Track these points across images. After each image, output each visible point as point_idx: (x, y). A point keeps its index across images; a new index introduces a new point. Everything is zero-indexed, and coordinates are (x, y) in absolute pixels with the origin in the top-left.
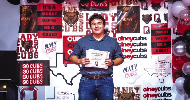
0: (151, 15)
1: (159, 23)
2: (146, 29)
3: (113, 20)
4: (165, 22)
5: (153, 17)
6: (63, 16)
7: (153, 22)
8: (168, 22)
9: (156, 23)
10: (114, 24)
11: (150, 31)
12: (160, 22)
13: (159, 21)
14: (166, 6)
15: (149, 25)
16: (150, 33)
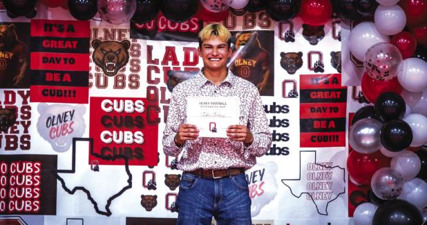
0: (300, 54)
1: (319, 73)
2: (289, 87)
4: (335, 71)
5: (305, 58)
7: (304, 70)
8: (340, 71)
9: (313, 73)
11: (298, 91)
12: (322, 71)
13: (319, 67)
14: (337, 34)
15: (296, 77)
16: (299, 97)
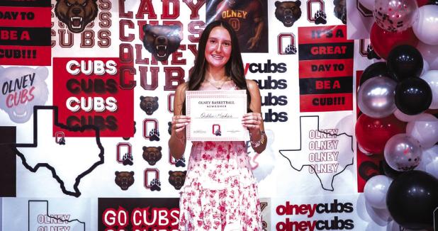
1: (321, 25)
3: (194, 14)
4: (339, 22)
5: (304, 8)
6: (54, 1)
7: (303, 21)
8: (345, 23)
9: (313, 24)
10: (197, 27)
11: (297, 46)
13: (321, 18)
15: (294, 30)
16: (297, 53)
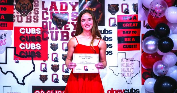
0: (118, 5)
1: (127, 14)
2: (112, 21)
3: (74, 9)
4: (135, 13)
5: (120, 7)
6: (15, 3)
7: (120, 13)
8: (137, 13)
9: (124, 14)
10: (75, 15)
11: (117, 23)
12: (129, 13)
13: (127, 12)
15: (116, 16)
16: (117, 26)
